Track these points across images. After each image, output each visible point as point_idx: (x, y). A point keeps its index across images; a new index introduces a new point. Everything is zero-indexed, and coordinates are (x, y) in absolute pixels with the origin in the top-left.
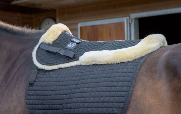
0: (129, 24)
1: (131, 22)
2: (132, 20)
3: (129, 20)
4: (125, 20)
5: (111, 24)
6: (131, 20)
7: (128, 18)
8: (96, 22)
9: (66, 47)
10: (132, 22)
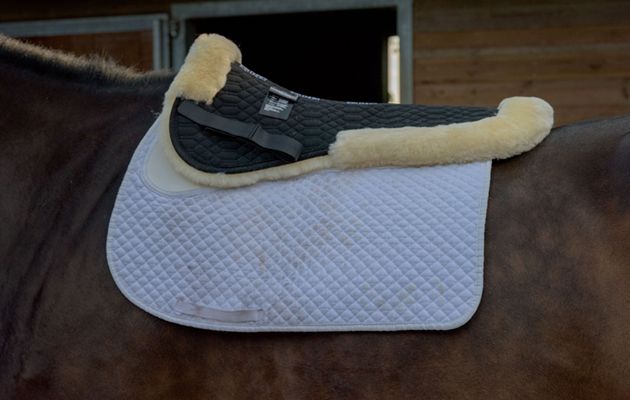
0: (166, 40)
1: (174, 33)
2: (178, 24)
3: (170, 27)
4: (154, 23)
5: (100, 35)
6: (174, 28)
7: (164, 17)
8: (39, 24)
9: (261, 112)
10: (178, 31)
